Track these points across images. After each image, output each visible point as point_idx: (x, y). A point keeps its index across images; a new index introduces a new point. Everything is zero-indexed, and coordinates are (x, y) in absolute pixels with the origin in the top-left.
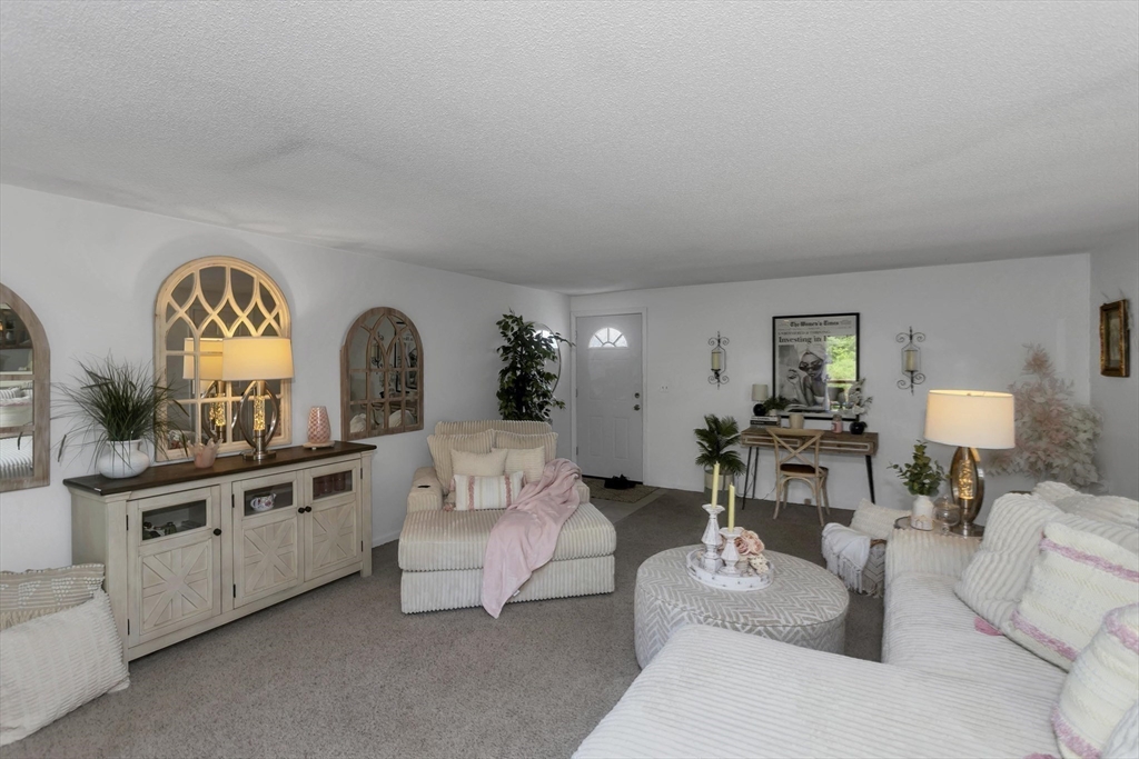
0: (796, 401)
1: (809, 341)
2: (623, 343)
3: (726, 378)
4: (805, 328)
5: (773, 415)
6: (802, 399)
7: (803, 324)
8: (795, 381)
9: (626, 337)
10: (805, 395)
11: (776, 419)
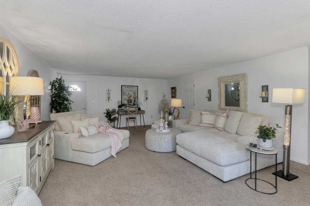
0: (126, 104)
1: (129, 91)
2: (79, 90)
3: (111, 100)
4: (128, 89)
5: (123, 108)
6: (127, 104)
7: (128, 88)
8: (126, 100)
9: (80, 88)
10: (128, 103)
11: (124, 108)
